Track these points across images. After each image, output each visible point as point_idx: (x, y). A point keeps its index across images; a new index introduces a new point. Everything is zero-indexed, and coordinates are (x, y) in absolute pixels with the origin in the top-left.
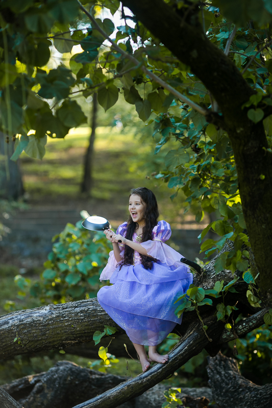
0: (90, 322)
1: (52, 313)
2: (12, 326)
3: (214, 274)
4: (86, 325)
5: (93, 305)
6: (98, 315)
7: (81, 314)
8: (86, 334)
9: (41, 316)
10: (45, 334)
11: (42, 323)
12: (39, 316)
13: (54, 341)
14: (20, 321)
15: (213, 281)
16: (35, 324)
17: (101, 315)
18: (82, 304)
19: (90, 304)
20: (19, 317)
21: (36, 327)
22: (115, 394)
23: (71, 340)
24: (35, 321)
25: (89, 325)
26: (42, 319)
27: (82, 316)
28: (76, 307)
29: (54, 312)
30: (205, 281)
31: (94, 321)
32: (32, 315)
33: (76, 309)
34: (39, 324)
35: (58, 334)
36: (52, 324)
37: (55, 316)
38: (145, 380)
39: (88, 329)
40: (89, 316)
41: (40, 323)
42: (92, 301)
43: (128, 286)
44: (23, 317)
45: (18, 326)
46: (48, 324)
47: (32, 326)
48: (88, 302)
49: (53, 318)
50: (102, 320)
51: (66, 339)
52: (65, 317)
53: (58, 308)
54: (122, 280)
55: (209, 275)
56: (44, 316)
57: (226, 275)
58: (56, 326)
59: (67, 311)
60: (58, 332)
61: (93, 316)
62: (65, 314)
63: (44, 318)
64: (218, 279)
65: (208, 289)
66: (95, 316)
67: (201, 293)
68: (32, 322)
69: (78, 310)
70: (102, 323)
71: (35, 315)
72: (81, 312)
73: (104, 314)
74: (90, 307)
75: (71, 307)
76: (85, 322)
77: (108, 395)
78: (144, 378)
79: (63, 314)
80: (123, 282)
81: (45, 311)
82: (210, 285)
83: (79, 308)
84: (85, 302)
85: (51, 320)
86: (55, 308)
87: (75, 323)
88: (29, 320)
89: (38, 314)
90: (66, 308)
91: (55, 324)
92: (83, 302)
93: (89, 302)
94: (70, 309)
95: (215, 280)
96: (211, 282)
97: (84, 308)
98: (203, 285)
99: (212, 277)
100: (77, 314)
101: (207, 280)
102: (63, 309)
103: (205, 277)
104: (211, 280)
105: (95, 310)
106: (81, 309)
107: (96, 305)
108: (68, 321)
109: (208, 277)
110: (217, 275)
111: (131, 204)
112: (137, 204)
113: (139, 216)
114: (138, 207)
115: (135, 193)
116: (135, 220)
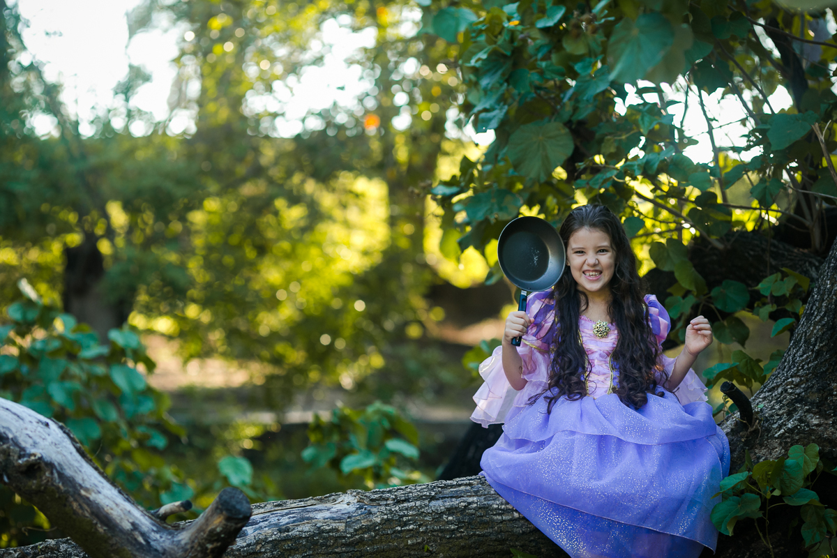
0: (473, 539)
1: (370, 513)
2: (257, 543)
3: (780, 427)
4: (463, 547)
5: (476, 493)
6: (493, 521)
7: (450, 518)
9: (339, 520)
11: (344, 537)
12: (333, 519)
14: (280, 531)
15: (780, 444)
16: (325, 538)
17: (502, 521)
18: (447, 491)
19: (468, 491)
20: (273, 520)
21: (328, 547)
24: (323, 531)
25: (470, 547)
26: (341, 527)
27: (451, 523)
28: (432, 498)
29: (374, 510)
30: (761, 445)
31: (483, 535)
32: (311, 515)
33: (433, 503)
34: (336, 538)
36: (372, 541)
37: (378, 520)
40: (470, 523)
41: (339, 538)
42: (470, 484)
43: (592, 449)
44: (284, 520)
45: (275, 544)
46: (361, 540)
47: (316, 543)
48: (460, 485)
49: (375, 524)
50: (504, 536)
52: (406, 524)
53: (381, 499)
54: (573, 433)
55: (768, 430)
56: (348, 519)
57: (812, 432)
58: (383, 546)
59: (411, 508)
61: (483, 523)
62: (405, 516)
63: (348, 525)
64: (793, 439)
66: (487, 523)
67: (793, 474)
68: (314, 535)
69: (438, 505)
70: (502, 542)
71: (320, 516)
72: (450, 511)
73: (510, 520)
74: (471, 500)
75: (420, 498)
76: (461, 537)
79: (402, 517)
80: (577, 436)
81: (346, 506)
82: (776, 454)
83: (440, 502)
84: (452, 486)
85: (367, 529)
86: (372, 500)
87: (435, 541)
88: (306, 527)
89: (327, 514)
90: (407, 500)
91: (381, 541)
92: (446, 487)
93: (462, 488)
94: (418, 503)
95: (786, 443)
96: (776, 448)
97: (455, 502)
98: (756, 454)
99: (776, 435)
100: (438, 516)
101: (766, 442)
102: (398, 502)
103: (756, 431)
104: (776, 443)
105: (486, 508)
106: (448, 504)
107: (485, 495)
108: (415, 533)
109: (767, 435)
110: (791, 431)
111: (581, 252)
112: (602, 250)
113: (606, 277)
114: (606, 259)
115: (593, 225)
116: (595, 286)
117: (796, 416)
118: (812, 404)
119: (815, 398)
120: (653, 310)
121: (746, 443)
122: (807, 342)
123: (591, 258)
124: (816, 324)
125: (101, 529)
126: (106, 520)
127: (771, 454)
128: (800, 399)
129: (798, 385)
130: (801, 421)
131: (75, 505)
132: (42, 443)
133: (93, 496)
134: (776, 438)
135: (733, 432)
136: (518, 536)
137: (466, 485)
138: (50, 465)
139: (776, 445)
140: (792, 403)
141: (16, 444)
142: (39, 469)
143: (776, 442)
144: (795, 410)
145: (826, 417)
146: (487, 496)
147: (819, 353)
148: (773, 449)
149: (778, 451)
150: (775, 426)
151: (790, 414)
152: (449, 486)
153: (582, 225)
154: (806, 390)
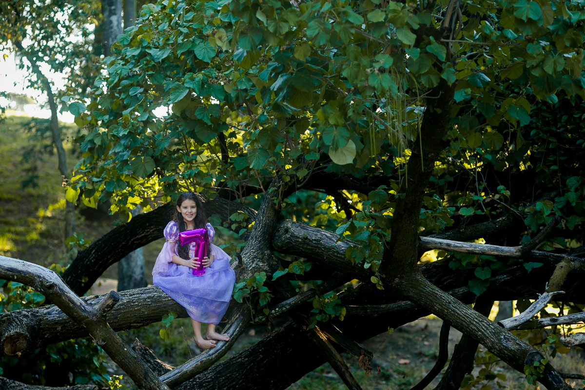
0: (156, 307)
4: (153, 310)
5: (156, 292)
6: (162, 301)
7: (149, 300)
8: (151, 318)
10: (116, 318)
13: (124, 324)
15: (251, 272)
17: (165, 301)
18: (147, 291)
19: (153, 291)
22: (190, 368)
23: (138, 323)
25: (155, 310)
27: (149, 302)
28: (142, 294)
29: (123, 298)
30: (245, 273)
31: (160, 306)
35: (128, 317)
36: (124, 309)
38: (213, 356)
39: (154, 313)
40: (155, 302)
46: (120, 309)
48: (150, 289)
49: (124, 303)
51: (134, 322)
52: (134, 303)
55: (247, 268)
57: (260, 268)
58: (127, 310)
59: (136, 297)
60: (129, 315)
61: (159, 301)
62: (134, 300)
64: (255, 271)
69: (144, 296)
70: (165, 307)
72: (149, 298)
74: (154, 294)
75: (138, 294)
76: (153, 307)
77: (185, 370)
78: (213, 354)
84: (148, 289)
87: (144, 308)
90: (134, 295)
91: (126, 309)
92: (145, 290)
95: (253, 272)
97: (150, 295)
98: (243, 276)
99: (249, 269)
100: (145, 300)
102: (131, 295)
103: (244, 269)
104: (249, 272)
105: (160, 296)
106: (148, 295)
108: (138, 306)
110: (254, 268)
111: (186, 208)
112: (192, 207)
113: (194, 216)
114: (194, 210)
115: (190, 199)
116: (191, 219)
117: (255, 263)
118: (259, 258)
119: (260, 256)
120: (209, 228)
121: (240, 272)
122: (256, 237)
123: (189, 210)
124: (258, 231)
125: (71, 305)
126: (73, 302)
127: (248, 276)
128: (256, 257)
129: (254, 252)
130: (257, 264)
131: (64, 298)
132: (53, 278)
133: (68, 295)
135: (235, 269)
136: (171, 305)
138: (56, 285)
140: (253, 258)
141: (45, 279)
142: (53, 286)
144: (254, 261)
145: (264, 263)
146: (160, 292)
147: (260, 241)
149: (250, 275)
150: (249, 266)
151: (253, 262)
153: (186, 198)
154: (257, 254)
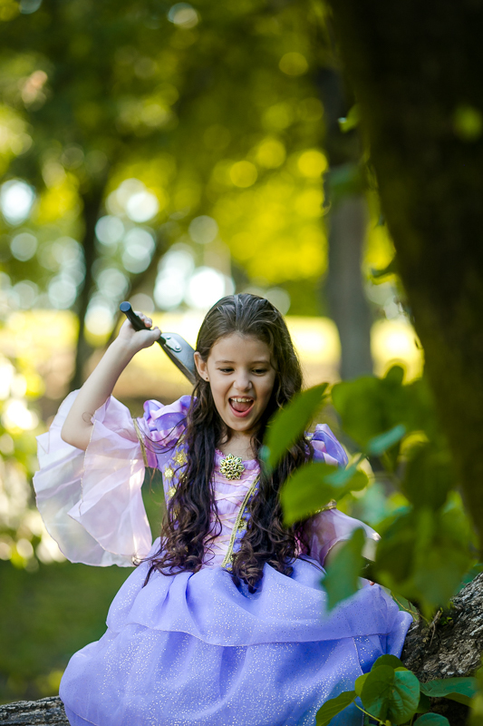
15: (476, 646)
19: (39, 716)
30: (449, 648)
42: (46, 707)
48: (33, 708)
65: (456, 675)
67: (406, 692)
82: (467, 660)
84: (25, 709)
92: (18, 710)
93: (37, 711)
96: (469, 652)
98: (439, 660)
99: (472, 634)
101: (455, 643)
104: (468, 644)
107: (57, 722)
109: (461, 633)
111: (227, 368)
112: (258, 369)
113: (257, 409)
114: (262, 381)
115: (248, 331)
116: (242, 425)
123: (241, 379)
127: (460, 661)
134: (472, 637)
137: (41, 708)
139: (468, 647)
143: (470, 643)
148: (464, 654)
149: (471, 656)
150: (475, 620)
152: (21, 708)
153: (232, 328)
